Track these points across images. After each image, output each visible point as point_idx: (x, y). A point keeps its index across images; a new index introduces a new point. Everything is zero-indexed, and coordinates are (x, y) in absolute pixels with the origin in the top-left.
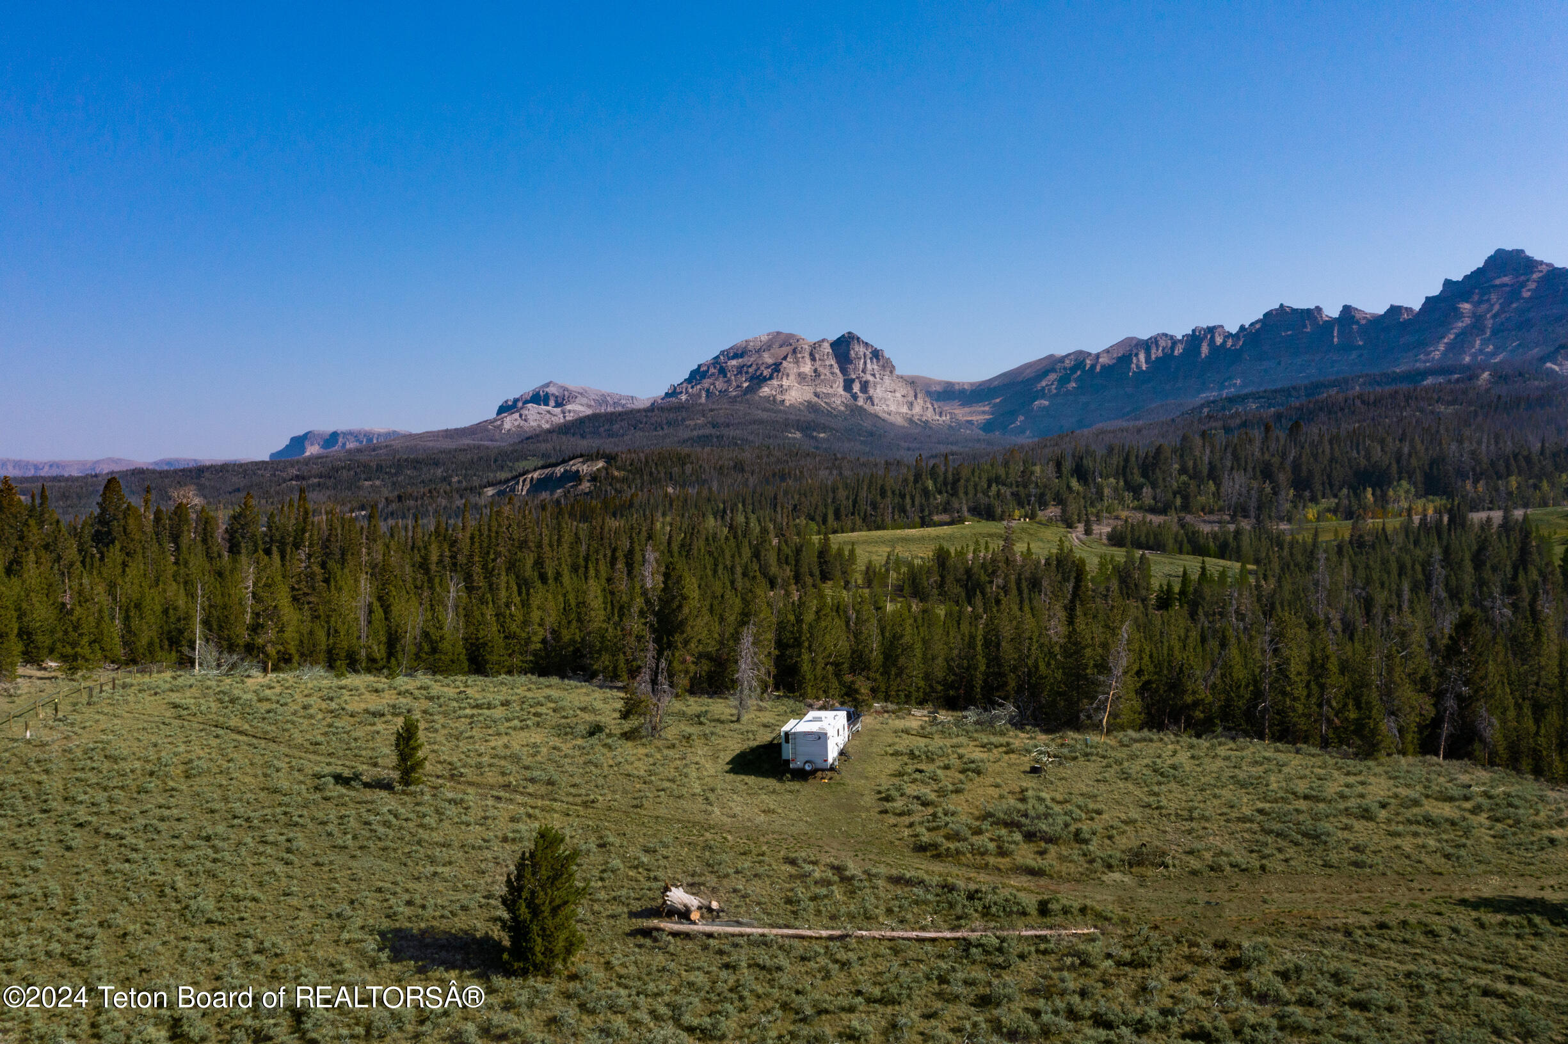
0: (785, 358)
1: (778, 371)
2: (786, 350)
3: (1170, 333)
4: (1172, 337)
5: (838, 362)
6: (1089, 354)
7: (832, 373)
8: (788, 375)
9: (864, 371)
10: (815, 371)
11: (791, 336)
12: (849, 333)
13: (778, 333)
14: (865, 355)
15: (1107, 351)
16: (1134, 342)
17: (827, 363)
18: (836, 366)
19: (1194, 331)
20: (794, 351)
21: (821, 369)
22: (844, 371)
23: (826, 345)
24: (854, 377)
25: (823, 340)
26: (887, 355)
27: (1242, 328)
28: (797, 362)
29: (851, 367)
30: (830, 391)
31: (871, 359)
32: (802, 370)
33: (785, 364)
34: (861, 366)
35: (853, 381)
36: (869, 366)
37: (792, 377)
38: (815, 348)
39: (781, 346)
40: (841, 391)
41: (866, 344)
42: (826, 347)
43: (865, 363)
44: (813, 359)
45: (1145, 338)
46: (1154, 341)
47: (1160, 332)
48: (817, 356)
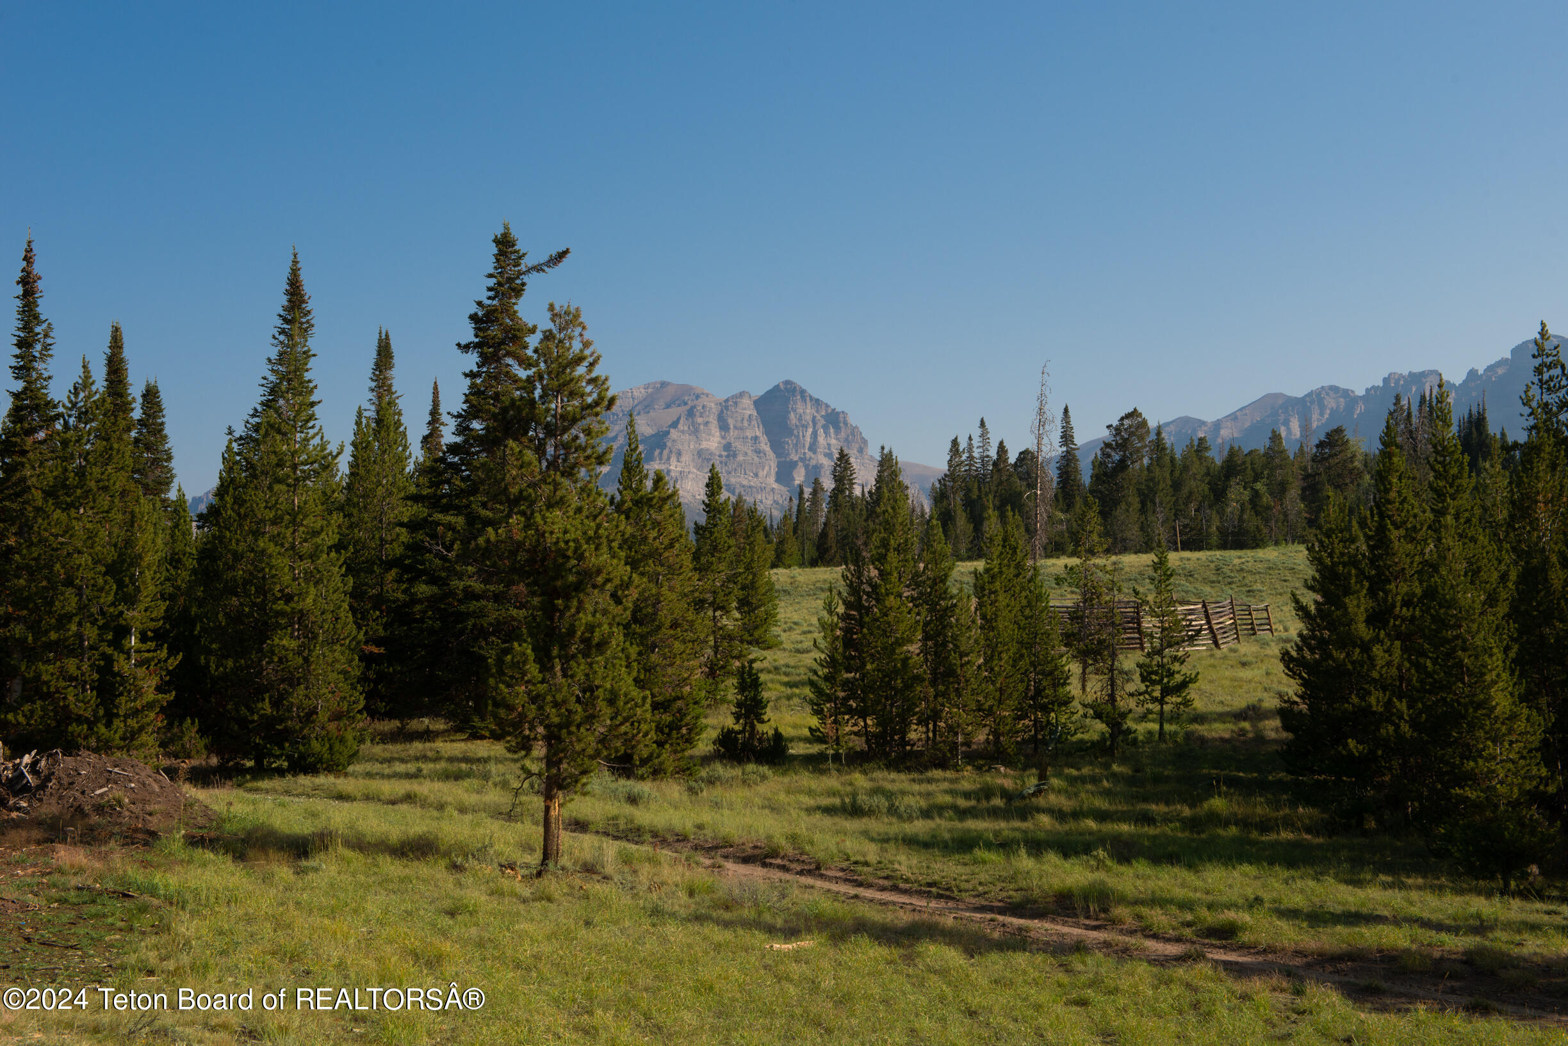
0: (675, 425)
1: (663, 447)
2: (675, 412)
3: (1343, 385)
4: (1346, 393)
5: (767, 433)
6: (1204, 423)
7: (758, 452)
8: (679, 454)
9: (813, 448)
10: (727, 447)
11: (687, 389)
12: (787, 382)
13: (664, 384)
14: (814, 419)
15: (1233, 417)
16: (1280, 402)
17: (749, 434)
18: (764, 439)
19: (1385, 380)
20: (691, 413)
21: (738, 445)
22: (777, 447)
23: (746, 402)
24: (795, 458)
25: (741, 395)
26: (852, 420)
27: (1472, 373)
28: (695, 431)
29: (791, 441)
30: (754, 482)
31: (825, 428)
32: (704, 445)
33: (674, 434)
34: (808, 439)
35: (793, 465)
36: (821, 439)
37: (686, 458)
38: (726, 408)
39: (668, 406)
40: (771, 481)
41: (817, 402)
42: (747, 408)
43: (815, 434)
44: (724, 427)
45: (1300, 395)
46: (1316, 397)
47: (1326, 384)
48: (731, 422)
